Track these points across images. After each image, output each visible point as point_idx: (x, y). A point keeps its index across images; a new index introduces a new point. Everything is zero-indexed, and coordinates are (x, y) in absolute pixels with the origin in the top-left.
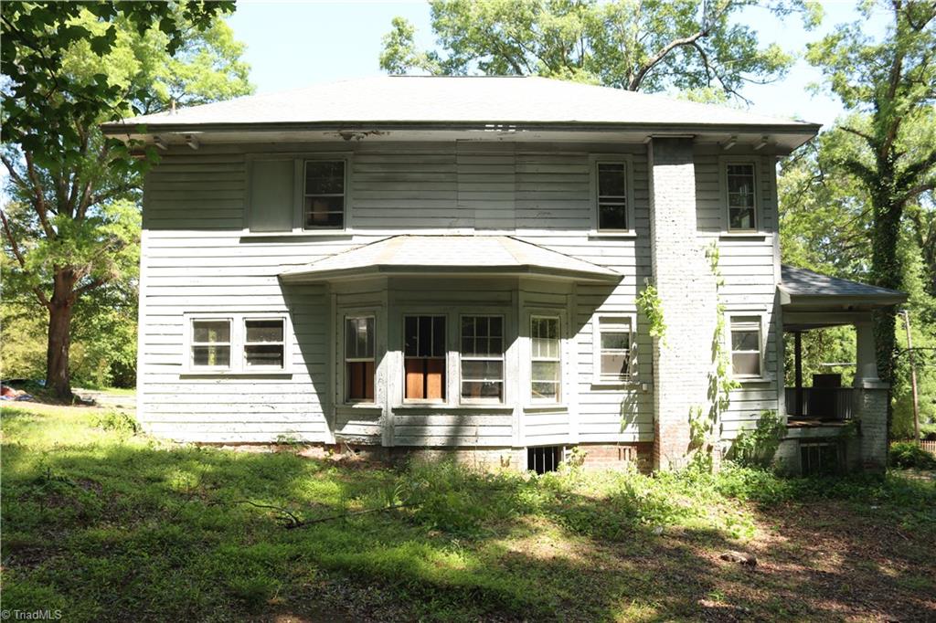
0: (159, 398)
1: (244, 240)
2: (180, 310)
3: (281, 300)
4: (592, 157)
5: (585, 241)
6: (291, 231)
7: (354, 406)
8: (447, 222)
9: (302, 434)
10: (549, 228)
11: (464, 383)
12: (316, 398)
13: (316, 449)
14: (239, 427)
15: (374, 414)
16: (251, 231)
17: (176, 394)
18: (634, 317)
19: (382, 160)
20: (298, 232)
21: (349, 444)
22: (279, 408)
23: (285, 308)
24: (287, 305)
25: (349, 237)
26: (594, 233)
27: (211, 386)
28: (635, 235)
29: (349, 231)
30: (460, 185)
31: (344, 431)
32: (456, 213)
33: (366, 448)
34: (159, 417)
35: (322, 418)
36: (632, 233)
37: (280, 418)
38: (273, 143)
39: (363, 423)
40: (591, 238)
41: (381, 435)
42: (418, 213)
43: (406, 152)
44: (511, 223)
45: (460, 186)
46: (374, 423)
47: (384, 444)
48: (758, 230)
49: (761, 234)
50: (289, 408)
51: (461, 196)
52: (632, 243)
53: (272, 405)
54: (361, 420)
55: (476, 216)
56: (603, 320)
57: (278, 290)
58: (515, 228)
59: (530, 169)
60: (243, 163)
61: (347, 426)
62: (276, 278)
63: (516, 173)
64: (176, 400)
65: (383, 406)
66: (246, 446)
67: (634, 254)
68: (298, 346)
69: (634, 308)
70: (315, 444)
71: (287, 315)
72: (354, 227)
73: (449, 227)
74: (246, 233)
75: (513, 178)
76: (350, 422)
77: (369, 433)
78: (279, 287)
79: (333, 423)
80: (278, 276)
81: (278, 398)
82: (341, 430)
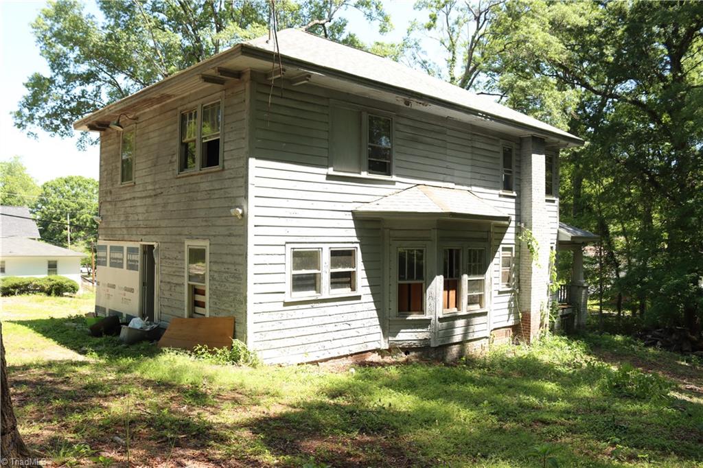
0: (267, 326)
1: (329, 177)
2: (282, 241)
3: (353, 232)
4: (502, 142)
5: (497, 197)
6: (360, 173)
7: (407, 318)
8: (441, 177)
9: (367, 344)
10: (485, 187)
11: (469, 296)
12: (375, 314)
13: (374, 355)
14: (328, 345)
15: (424, 324)
16: (334, 170)
17: (280, 321)
18: (513, 246)
19: (410, 123)
20: (364, 175)
21: (400, 348)
22: (354, 324)
23: (356, 240)
24: (358, 237)
25: (393, 183)
26: (501, 192)
27: (307, 311)
28: (516, 195)
29: (394, 178)
30: (448, 150)
31: (397, 338)
32: (445, 171)
33: (416, 349)
34: (267, 345)
35: (379, 329)
36: (514, 194)
37: (353, 333)
38: (348, 94)
39: (414, 330)
40: (500, 196)
41: (430, 339)
42: (429, 168)
43: (423, 120)
44: (469, 181)
45: (448, 152)
46: (424, 330)
47: (432, 345)
48: (553, 197)
49: (554, 199)
50: (358, 324)
51: (448, 158)
52: (514, 200)
53: (347, 322)
54: (412, 329)
55: (455, 174)
56: (504, 249)
57: (352, 224)
58: (471, 185)
59: (478, 145)
60: (327, 106)
61: (399, 334)
62: (350, 213)
63: (472, 147)
64: (281, 326)
65: (433, 317)
66: (331, 361)
67: (514, 207)
68: (364, 272)
69: (513, 242)
70: (373, 351)
71: (358, 245)
72: (398, 175)
73: (443, 181)
74: (331, 171)
75: (469, 150)
76: (402, 331)
77: (420, 338)
78: (352, 222)
79: (387, 332)
80: (351, 211)
81: (352, 317)
82: (395, 336)
